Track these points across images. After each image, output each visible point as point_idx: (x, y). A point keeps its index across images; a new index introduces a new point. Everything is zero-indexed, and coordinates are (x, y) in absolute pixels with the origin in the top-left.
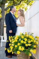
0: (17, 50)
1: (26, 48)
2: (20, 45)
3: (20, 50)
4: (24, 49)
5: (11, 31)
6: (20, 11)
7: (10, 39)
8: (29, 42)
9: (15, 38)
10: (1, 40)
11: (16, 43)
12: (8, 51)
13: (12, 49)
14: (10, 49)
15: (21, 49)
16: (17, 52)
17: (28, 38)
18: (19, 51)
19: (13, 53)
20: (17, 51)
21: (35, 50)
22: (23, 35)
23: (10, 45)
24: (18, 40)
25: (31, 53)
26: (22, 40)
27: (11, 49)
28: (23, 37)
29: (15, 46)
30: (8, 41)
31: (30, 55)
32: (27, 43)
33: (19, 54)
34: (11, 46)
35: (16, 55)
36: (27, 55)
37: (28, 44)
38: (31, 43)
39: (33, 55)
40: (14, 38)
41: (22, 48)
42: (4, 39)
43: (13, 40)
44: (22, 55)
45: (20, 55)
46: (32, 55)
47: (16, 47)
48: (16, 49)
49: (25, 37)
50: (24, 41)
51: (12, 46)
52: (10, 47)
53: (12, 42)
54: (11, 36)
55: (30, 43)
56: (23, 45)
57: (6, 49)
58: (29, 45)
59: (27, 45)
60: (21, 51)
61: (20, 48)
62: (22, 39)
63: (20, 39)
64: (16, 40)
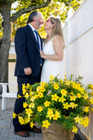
0: (43, 117)
1: (65, 113)
2: (51, 107)
3: (50, 119)
4: (59, 117)
6: (53, 23)
7: (24, 91)
8: (71, 100)
9: (38, 90)
11: (40, 102)
13: (29, 115)
14: (25, 116)
15: (53, 116)
16: (43, 122)
17: (70, 89)
18: (47, 121)
19: (32, 125)
20: (41, 121)
21: (86, 118)
23: (25, 105)
24: (45, 93)
25: (76, 125)
28: (56, 87)
29: (38, 108)
31: (75, 130)
32: (68, 101)
33: (47, 127)
34: (28, 107)
35: (40, 130)
36: (68, 131)
37: (69, 104)
38: (78, 101)
39: (82, 131)
40: (34, 90)
41: (54, 113)
43: (32, 93)
44: (56, 130)
45: (50, 131)
47: (40, 111)
48: (41, 117)
49: (62, 87)
50: (60, 95)
51: (30, 109)
52: (26, 110)
53: (30, 98)
54: (28, 84)
55: (74, 100)
56: (58, 106)
58: (73, 105)
59: (66, 106)
60: (52, 121)
61: (50, 114)
62: (54, 92)
63: (50, 92)
64: (40, 93)
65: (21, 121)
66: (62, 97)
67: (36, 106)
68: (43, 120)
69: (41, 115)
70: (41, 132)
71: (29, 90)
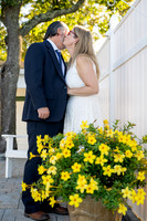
0: (71, 189)
1: (107, 182)
2: (83, 172)
3: (82, 191)
4: (97, 188)
5: (43, 112)
7: (40, 147)
8: (116, 161)
9: (62, 145)
10: (4, 151)
11: (65, 164)
12: (33, 196)
13: (48, 186)
14: (41, 188)
15: (86, 187)
16: (71, 197)
17: (113, 144)
18: (77, 196)
19: (53, 202)
20: (68, 195)
21: (141, 190)
22: (92, 129)
23: (41, 170)
24: (73, 150)
25: (124, 201)
26: (91, 152)
27: (47, 189)
28: (92, 140)
29: (63, 174)
30: (32, 156)
31: (123, 210)
32: (111, 162)
33: (77, 205)
34: (45, 173)
35: (66, 209)
36: (111, 211)
37: (112, 167)
38: (127, 163)
39: (135, 211)
40: (56, 145)
41: (88, 182)
42: (15, 148)
43: (52, 150)
44: (91, 211)
45: (82, 211)
46: (129, 209)
47: (66, 179)
48: (67, 188)
49: (100, 141)
50: (97, 153)
51: (49, 177)
52: (43, 177)
53: (48, 158)
54: (46, 136)
55: (121, 161)
56: (94, 171)
57: (24, 186)
58: (119, 170)
59: (108, 171)
60: (85, 195)
61: (82, 183)
62: (88, 148)
63: (81, 149)
64: (66, 150)
65: (36, 196)
66: (102, 157)
67: (59, 172)
68: (70, 194)
69: (66, 185)
70: (68, 214)
71: (47, 145)
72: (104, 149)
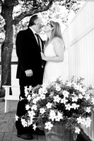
0: (46, 119)
1: (67, 114)
2: (53, 108)
3: (53, 120)
4: (62, 118)
7: (26, 93)
8: (73, 101)
10: (4, 96)
11: (42, 104)
13: (32, 118)
14: (27, 118)
15: (55, 117)
16: (46, 124)
18: (49, 123)
19: (35, 127)
20: (44, 122)
21: (88, 118)
22: (58, 82)
23: (27, 107)
24: (47, 95)
25: (79, 125)
28: (58, 88)
31: (78, 131)
33: (50, 129)
34: (30, 109)
36: (71, 132)
37: (71, 105)
38: (80, 102)
39: (85, 132)
40: (37, 92)
41: (57, 114)
42: (11, 94)
43: (34, 95)
44: (59, 132)
45: (53, 132)
46: (82, 130)
47: (43, 113)
49: (63, 89)
51: (32, 111)
53: (32, 100)
54: (30, 87)
55: (76, 101)
56: (60, 107)
57: (17, 118)
59: (68, 107)
60: (54, 122)
61: (53, 115)
62: (56, 93)
63: (52, 94)
64: (43, 95)
65: (24, 123)
66: (64, 98)
67: (38, 108)
69: (43, 117)
70: (44, 134)
71: (31, 92)
72: (66, 94)
